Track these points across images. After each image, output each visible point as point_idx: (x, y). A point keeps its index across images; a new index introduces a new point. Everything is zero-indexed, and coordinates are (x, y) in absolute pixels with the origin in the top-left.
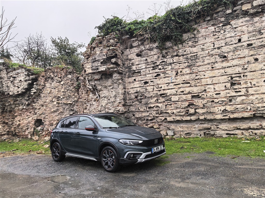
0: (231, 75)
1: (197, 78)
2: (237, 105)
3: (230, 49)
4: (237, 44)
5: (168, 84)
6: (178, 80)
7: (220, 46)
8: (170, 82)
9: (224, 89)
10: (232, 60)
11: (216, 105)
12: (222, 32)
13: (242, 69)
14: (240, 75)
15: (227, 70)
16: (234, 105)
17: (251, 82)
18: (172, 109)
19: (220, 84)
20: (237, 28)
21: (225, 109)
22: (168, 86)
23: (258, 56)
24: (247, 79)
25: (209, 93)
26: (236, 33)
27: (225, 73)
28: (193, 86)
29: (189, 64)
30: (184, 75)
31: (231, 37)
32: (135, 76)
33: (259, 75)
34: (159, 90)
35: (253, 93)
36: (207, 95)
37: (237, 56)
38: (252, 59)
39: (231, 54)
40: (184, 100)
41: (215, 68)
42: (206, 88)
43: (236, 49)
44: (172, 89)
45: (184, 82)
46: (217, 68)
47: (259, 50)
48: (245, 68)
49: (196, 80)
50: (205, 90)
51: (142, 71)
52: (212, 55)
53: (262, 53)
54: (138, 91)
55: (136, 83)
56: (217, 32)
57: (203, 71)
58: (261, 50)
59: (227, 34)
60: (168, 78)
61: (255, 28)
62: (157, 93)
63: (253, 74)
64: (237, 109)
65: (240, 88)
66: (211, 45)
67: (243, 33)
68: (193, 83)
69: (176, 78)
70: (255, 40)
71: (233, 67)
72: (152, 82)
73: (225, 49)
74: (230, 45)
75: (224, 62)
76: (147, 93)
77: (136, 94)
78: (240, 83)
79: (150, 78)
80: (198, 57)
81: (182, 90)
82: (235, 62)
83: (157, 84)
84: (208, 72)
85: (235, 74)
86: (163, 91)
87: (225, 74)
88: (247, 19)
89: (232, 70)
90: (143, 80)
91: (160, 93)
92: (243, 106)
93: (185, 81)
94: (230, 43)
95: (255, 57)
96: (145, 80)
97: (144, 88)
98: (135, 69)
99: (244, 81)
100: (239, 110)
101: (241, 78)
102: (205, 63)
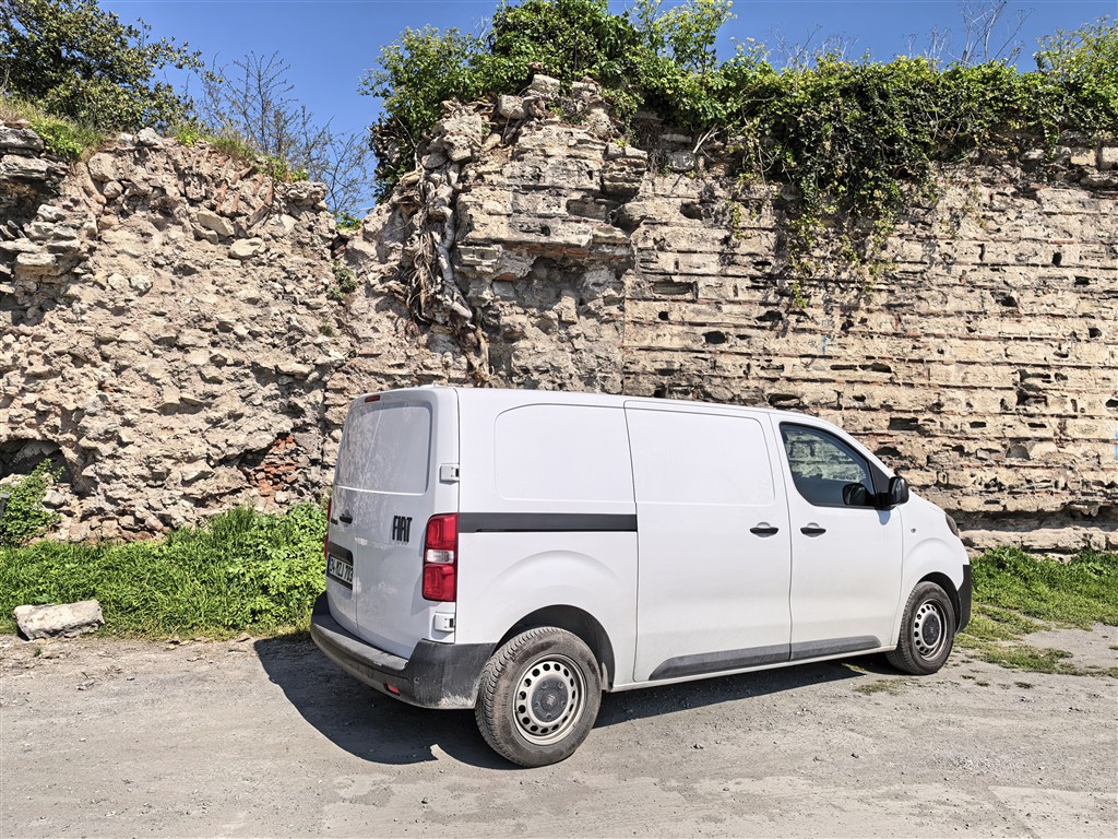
0: (1022, 368)
1: (914, 356)
2: (1031, 471)
3: (1029, 279)
4: (1051, 269)
5: (809, 360)
6: (849, 352)
7: (1000, 260)
8: (818, 354)
9: (998, 409)
10: (1029, 318)
11: (967, 462)
12: (1012, 214)
13: (1055, 354)
14: (1047, 372)
15: (1013, 347)
16: (1020, 467)
17: (1073, 401)
18: (817, 459)
19: (987, 391)
20: (1053, 217)
21: (995, 480)
22: (806, 366)
23: (1100, 321)
24: (1066, 389)
25: (951, 417)
26: (1050, 231)
27: (1007, 356)
28: (901, 382)
29: (892, 298)
30: (872, 337)
31: (1034, 240)
32: (664, 300)
33: (1098, 381)
34: (772, 376)
35: (1077, 435)
36: (942, 424)
37: (1045, 306)
38: (1081, 327)
39: (1029, 295)
40: (865, 429)
41: (977, 333)
42: (943, 399)
43: (1045, 283)
44: (823, 381)
45: (869, 363)
46: (983, 335)
47: (1105, 304)
48: (1064, 351)
49: (911, 365)
50: (939, 405)
51: (702, 283)
52: (973, 286)
53: (1111, 315)
54: (676, 366)
55: (666, 329)
56: (994, 211)
57: (936, 336)
58: (1108, 303)
59: (1026, 228)
60: (812, 337)
61: (1101, 234)
62: (761, 386)
63: (1082, 376)
64: (1029, 481)
65: (1044, 415)
66: (974, 248)
67: (1068, 239)
68: (902, 372)
69: (841, 341)
70: (1098, 271)
71: (1029, 342)
72: (742, 337)
73: (1015, 275)
74: (1028, 265)
75: (1007, 319)
76: (718, 381)
77: (665, 380)
78: (1045, 397)
79: (737, 323)
80: (927, 282)
81: (859, 390)
82: (1038, 326)
83: (761, 351)
84: (952, 341)
85: (1034, 365)
86: (785, 382)
87: (1006, 359)
88: (1083, 195)
89: (1026, 349)
90: (703, 325)
91: (773, 391)
92: (1045, 474)
93: (873, 358)
94: (1031, 261)
95: (1093, 323)
96: (713, 324)
97: (706, 360)
98: (671, 268)
99: (1057, 394)
100: (1034, 485)
101: (1049, 382)
102: (950, 308)
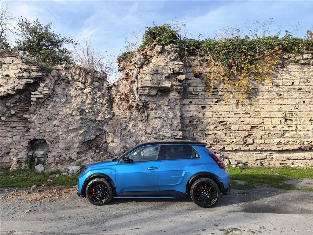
0: (285, 112)
1: (257, 110)
2: (289, 139)
3: (286, 89)
4: (291, 86)
5: (229, 112)
6: (239, 110)
7: (278, 84)
8: (231, 110)
9: (279, 123)
10: (286, 99)
11: (272, 137)
12: (280, 73)
13: (294, 108)
14: (292, 113)
15: (282, 107)
16: (286, 138)
17: (300, 120)
18: (232, 137)
19: (276, 118)
20: (291, 73)
21: (280, 141)
22: (228, 114)
23: (306, 99)
24: (298, 117)
25: (267, 125)
26: (291, 76)
27: (281, 109)
28: (253, 117)
29: (250, 95)
30: (245, 106)
31: (287, 79)
32: (190, 98)
33: (306, 115)
34: (219, 117)
35: (301, 129)
36: (264, 127)
37: (291, 96)
38: (301, 101)
39: (286, 93)
40: (244, 129)
42: (264, 121)
43: (290, 90)
44: (232, 117)
46: (274, 104)
49: (255, 112)
51: (200, 94)
52: (271, 91)
54: (194, 115)
55: (192, 106)
56: (276, 72)
57: (263, 105)
58: (308, 94)
59: (284, 76)
60: (230, 106)
61: (305, 76)
62: (216, 119)
63: (301, 113)
64: (289, 142)
65: (292, 124)
66: (271, 82)
67: (296, 78)
68: (253, 114)
69: (237, 107)
70: (304, 86)
71: (287, 105)
72: (211, 107)
73: (282, 88)
74: (285, 85)
75: (281, 100)
76: (205, 118)
77: (191, 119)
78: (292, 119)
79: (209, 103)
80: (259, 91)
81: (242, 119)
82: (289, 101)
83: (216, 110)
84: (266, 106)
85: (289, 111)
86: (223, 118)
88: (299, 67)
89: (287, 107)
90: (201, 104)
91: (220, 120)
93: (245, 111)
95: (304, 100)
96: (203, 104)
97: (202, 113)
98: (192, 91)
100: (291, 142)
101: (293, 115)
